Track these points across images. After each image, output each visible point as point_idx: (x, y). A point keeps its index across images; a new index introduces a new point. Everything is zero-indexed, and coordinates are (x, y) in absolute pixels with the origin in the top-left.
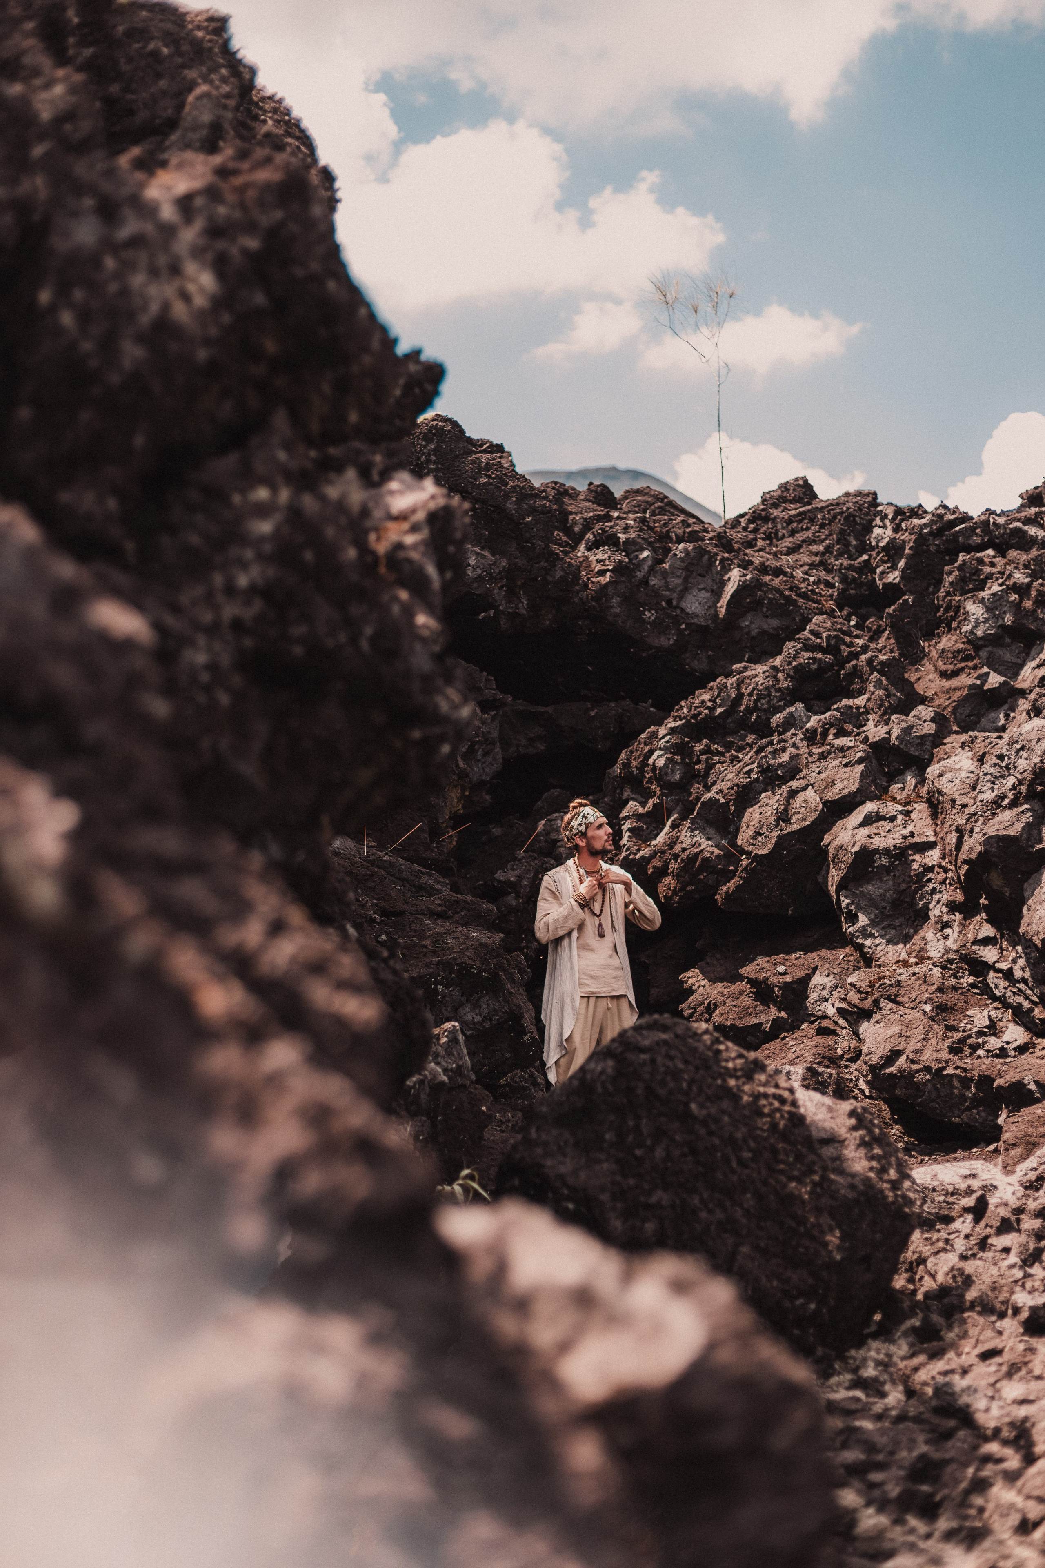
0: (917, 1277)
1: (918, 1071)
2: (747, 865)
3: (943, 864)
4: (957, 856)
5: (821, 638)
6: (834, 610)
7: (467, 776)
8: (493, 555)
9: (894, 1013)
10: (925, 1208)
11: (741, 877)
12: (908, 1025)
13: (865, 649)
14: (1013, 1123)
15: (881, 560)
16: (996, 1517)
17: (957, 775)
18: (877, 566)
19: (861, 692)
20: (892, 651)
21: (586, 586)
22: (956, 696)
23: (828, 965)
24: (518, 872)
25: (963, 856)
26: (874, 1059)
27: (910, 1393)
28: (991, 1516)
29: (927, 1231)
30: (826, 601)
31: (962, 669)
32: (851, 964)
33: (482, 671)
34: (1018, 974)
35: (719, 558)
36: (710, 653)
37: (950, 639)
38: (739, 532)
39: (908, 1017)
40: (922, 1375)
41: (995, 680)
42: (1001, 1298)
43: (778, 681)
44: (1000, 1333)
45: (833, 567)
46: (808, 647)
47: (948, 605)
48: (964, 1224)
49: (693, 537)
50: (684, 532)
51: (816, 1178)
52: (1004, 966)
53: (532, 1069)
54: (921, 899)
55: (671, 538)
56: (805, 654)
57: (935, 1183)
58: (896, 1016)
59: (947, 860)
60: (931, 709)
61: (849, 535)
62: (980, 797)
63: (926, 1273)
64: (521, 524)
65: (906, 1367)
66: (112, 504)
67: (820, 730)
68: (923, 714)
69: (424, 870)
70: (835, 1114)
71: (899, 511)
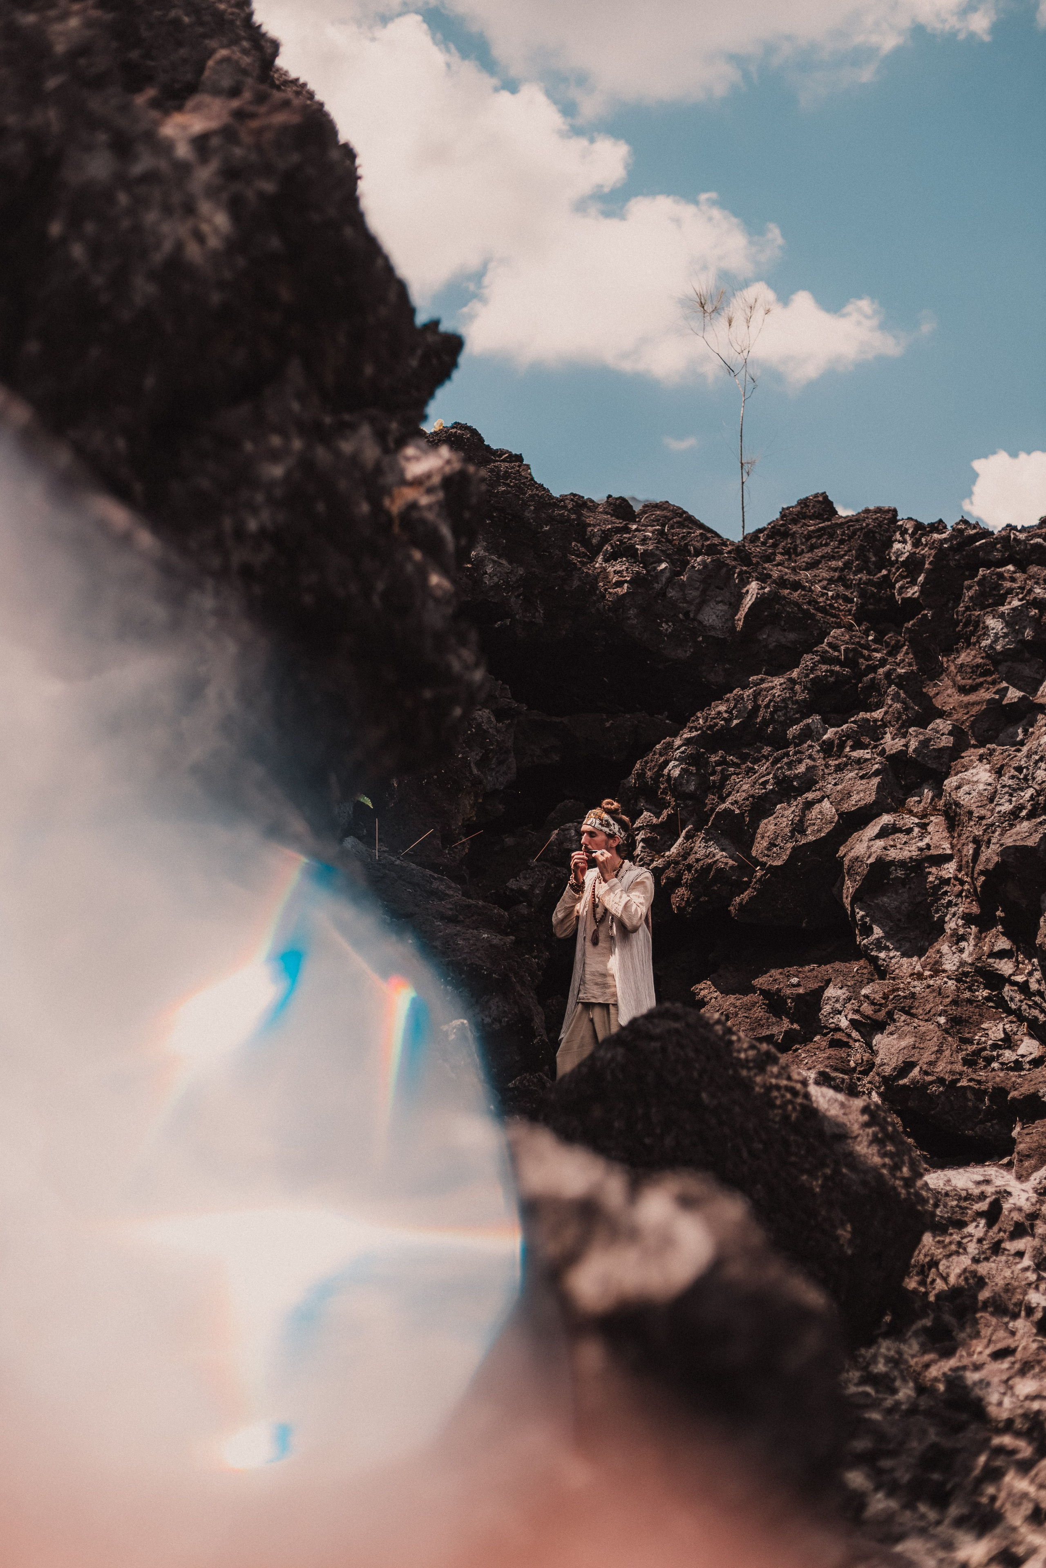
0: (929, 1280)
1: (931, 1083)
2: (762, 876)
3: (960, 876)
4: (973, 867)
5: (839, 651)
6: (852, 625)
7: (481, 783)
8: (510, 563)
9: (908, 1024)
10: (938, 1212)
11: (755, 888)
12: (922, 1037)
13: (883, 662)
14: (1027, 1134)
15: (900, 575)
16: (1008, 1506)
17: (975, 787)
18: (897, 581)
19: (878, 706)
20: (910, 665)
21: (603, 597)
22: (975, 710)
23: (841, 978)
24: (530, 882)
25: (979, 867)
26: (888, 1070)
27: (921, 1389)
28: (1003, 1505)
29: (940, 1236)
30: (845, 615)
31: (981, 684)
32: (865, 976)
33: (497, 680)
34: (1034, 986)
35: (737, 570)
36: (727, 666)
37: (969, 654)
38: (757, 546)
39: (923, 1029)
40: (934, 1372)
41: (1014, 694)
42: (1014, 1300)
43: (795, 693)
44: (1013, 1333)
45: (852, 583)
46: (825, 659)
47: (967, 620)
48: (976, 1229)
49: (712, 550)
50: (703, 545)
51: (828, 1171)
52: (1020, 979)
53: (541, 1074)
54: (937, 912)
55: (689, 551)
56: (823, 666)
57: (948, 1188)
58: (910, 1028)
59: (963, 873)
60: (949, 722)
61: (869, 551)
62: (998, 809)
63: (937, 1276)
64: (539, 533)
65: (917, 1363)
66: (121, 444)
67: (836, 742)
68: (941, 727)
69: (436, 875)
70: (848, 1111)
71: (919, 526)
